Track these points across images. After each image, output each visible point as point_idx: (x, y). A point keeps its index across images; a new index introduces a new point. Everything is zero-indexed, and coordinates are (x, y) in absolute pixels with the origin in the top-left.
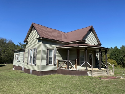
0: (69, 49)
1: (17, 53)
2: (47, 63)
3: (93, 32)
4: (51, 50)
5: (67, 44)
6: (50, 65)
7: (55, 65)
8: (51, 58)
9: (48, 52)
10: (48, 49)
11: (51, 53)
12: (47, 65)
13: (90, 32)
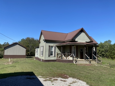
1: (37, 49)
2: (49, 55)
3: (84, 32)
4: (52, 47)
5: (64, 42)
6: (51, 56)
7: (55, 56)
8: (52, 52)
9: (49, 48)
10: (49, 46)
11: (52, 48)
12: (49, 56)
13: (81, 32)
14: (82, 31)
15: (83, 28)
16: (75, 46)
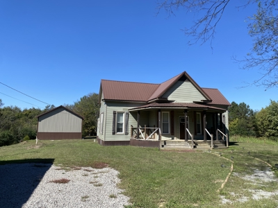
0: (139, 111)
2: (114, 130)
3: (189, 81)
4: (121, 114)
5: (147, 103)
6: (118, 133)
7: (127, 134)
8: (120, 125)
10: (114, 113)
11: (121, 117)
12: (114, 133)
13: (180, 82)
14: (184, 78)
15: (185, 72)
16: (169, 112)
